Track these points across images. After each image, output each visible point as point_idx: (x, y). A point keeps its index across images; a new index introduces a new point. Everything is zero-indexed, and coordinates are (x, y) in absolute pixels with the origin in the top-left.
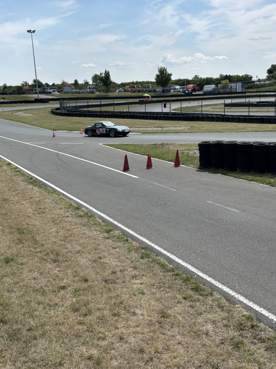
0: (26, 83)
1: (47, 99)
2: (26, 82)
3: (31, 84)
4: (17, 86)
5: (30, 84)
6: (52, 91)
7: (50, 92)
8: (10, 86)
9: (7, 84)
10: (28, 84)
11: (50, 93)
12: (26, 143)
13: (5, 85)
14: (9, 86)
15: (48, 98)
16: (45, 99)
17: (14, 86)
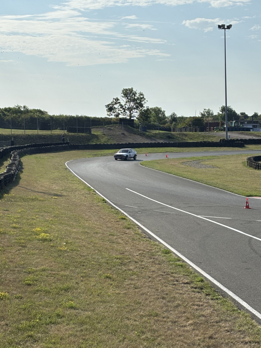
0: (208, 112)
1: (241, 140)
2: (209, 110)
3: (217, 114)
4: (193, 117)
5: (215, 114)
6: (251, 127)
7: (247, 128)
8: (181, 116)
9: (177, 114)
10: (212, 114)
11: (248, 130)
12: (198, 216)
13: (174, 115)
14: (179, 117)
15: (244, 139)
16: (237, 140)
17: (188, 117)
